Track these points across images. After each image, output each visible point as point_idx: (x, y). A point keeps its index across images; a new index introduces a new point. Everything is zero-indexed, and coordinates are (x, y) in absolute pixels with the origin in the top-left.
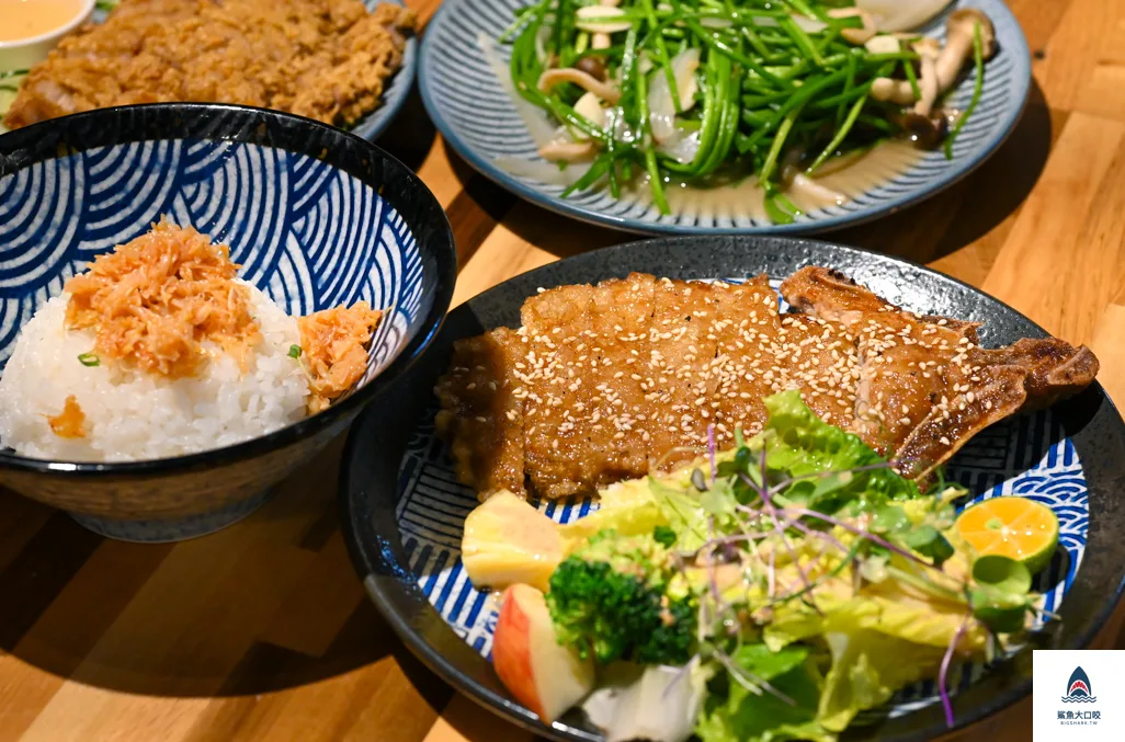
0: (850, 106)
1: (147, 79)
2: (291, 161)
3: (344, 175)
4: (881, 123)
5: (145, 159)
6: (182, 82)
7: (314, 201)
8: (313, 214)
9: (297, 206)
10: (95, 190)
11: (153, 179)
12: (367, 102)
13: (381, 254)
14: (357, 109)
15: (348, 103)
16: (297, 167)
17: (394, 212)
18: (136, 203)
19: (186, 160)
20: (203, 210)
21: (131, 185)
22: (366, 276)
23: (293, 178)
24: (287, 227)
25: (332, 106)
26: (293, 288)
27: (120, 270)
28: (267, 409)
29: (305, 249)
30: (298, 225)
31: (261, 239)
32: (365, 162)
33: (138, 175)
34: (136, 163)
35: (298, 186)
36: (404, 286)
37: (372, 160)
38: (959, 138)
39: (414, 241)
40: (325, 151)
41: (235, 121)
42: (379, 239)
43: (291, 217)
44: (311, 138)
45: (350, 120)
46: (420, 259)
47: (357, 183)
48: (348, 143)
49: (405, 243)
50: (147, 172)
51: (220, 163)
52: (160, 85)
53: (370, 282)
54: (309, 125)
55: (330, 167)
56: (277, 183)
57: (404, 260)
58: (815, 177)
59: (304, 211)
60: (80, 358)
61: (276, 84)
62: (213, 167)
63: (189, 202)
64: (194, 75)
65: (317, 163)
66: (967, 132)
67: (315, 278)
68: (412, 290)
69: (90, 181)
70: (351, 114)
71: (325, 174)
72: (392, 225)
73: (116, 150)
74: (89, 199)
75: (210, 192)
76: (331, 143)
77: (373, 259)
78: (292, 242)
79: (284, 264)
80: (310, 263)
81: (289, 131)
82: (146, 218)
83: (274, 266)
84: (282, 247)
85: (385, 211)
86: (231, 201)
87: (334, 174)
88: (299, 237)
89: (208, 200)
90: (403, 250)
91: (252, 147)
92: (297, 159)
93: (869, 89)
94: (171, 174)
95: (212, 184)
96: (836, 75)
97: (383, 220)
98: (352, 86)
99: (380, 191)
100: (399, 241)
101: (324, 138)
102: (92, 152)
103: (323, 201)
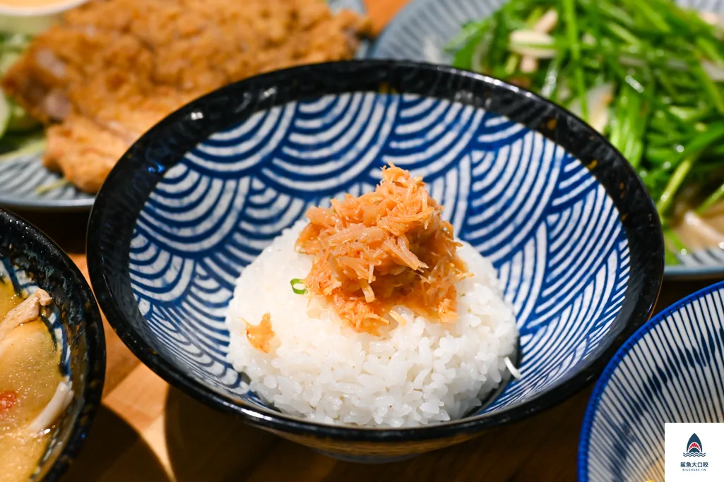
2: (566, 161)
3: (601, 190)
5: (450, 118)
7: (570, 203)
8: (566, 214)
9: (557, 202)
10: (402, 130)
11: (450, 136)
13: (601, 276)
16: (569, 168)
17: (626, 242)
18: (431, 151)
19: (483, 129)
20: (482, 177)
21: (431, 135)
22: (582, 290)
23: (563, 176)
24: (543, 218)
26: (528, 272)
27: (349, 217)
28: (433, 386)
29: (550, 242)
30: (552, 218)
31: (519, 219)
32: (622, 186)
33: (439, 129)
34: (441, 118)
35: (564, 185)
36: (602, 316)
37: (628, 187)
39: (628, 278)
40: (594, 164)
41: (532, 110)
42: (605, 261)
43: (549, 209)
44: (588, 148)
46: (624, 298)
47: (610, 202)
48: (616, 164)
49: (621, 276)
50: (449, 128)
51: (510, 141)
53: (583, 296)
54: (590, 135)
55: (593, 179)
56: (548, 176)
57: (614, 292)
59: (560, 209)
60: (293, 282)
62: (502, 143)
63: (473, 166)
65: (585, 171)
67: (548, 270)
68: (603, 325)
69: (399, 121)
71: (588, 183)
72: (619, 253)
73: (428, 102)
74: (393, 136)
75: (493, 163)
76: (602, 158)
77: (593, 277)
78: (542, 231)
79: (529, 247)
80: (550, 256)
81: (572, 134)
82: (436, 167)
83: (521, 246)
84: (532, 233)
85: (620, 239)
86: (507, 177)
87: (594, 186)
88: (550, 229)
89: (489, 170)
90: (617, 281)
91: (539, 137)
92: (571, 161)
94: (467, 137)
95: (496, 156)
97: (615, 246)
99: (624, 218)
100: (619, 271)
101: (598, 151)
102: (409, 98)
103: (578, 206)
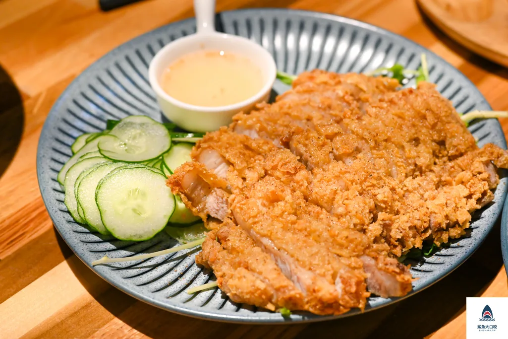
1: (284, 173)
6: (310, 183)
12: (455, 232)
14: (445, 237)
15: (440, 230)
25: (426, 230)
45: (438, 244)
52: (292, 180)
61: (385, 202)
64: (320, 181)
70: (439, 239)
98: (447, 217)
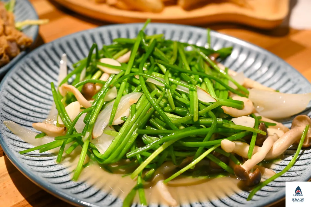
0: (206, 149)
4: (223, 165)
38: (265, 188)
58: (169, 185)
66: (271, 186)
93: (220, 143)
96: (204, 130)
